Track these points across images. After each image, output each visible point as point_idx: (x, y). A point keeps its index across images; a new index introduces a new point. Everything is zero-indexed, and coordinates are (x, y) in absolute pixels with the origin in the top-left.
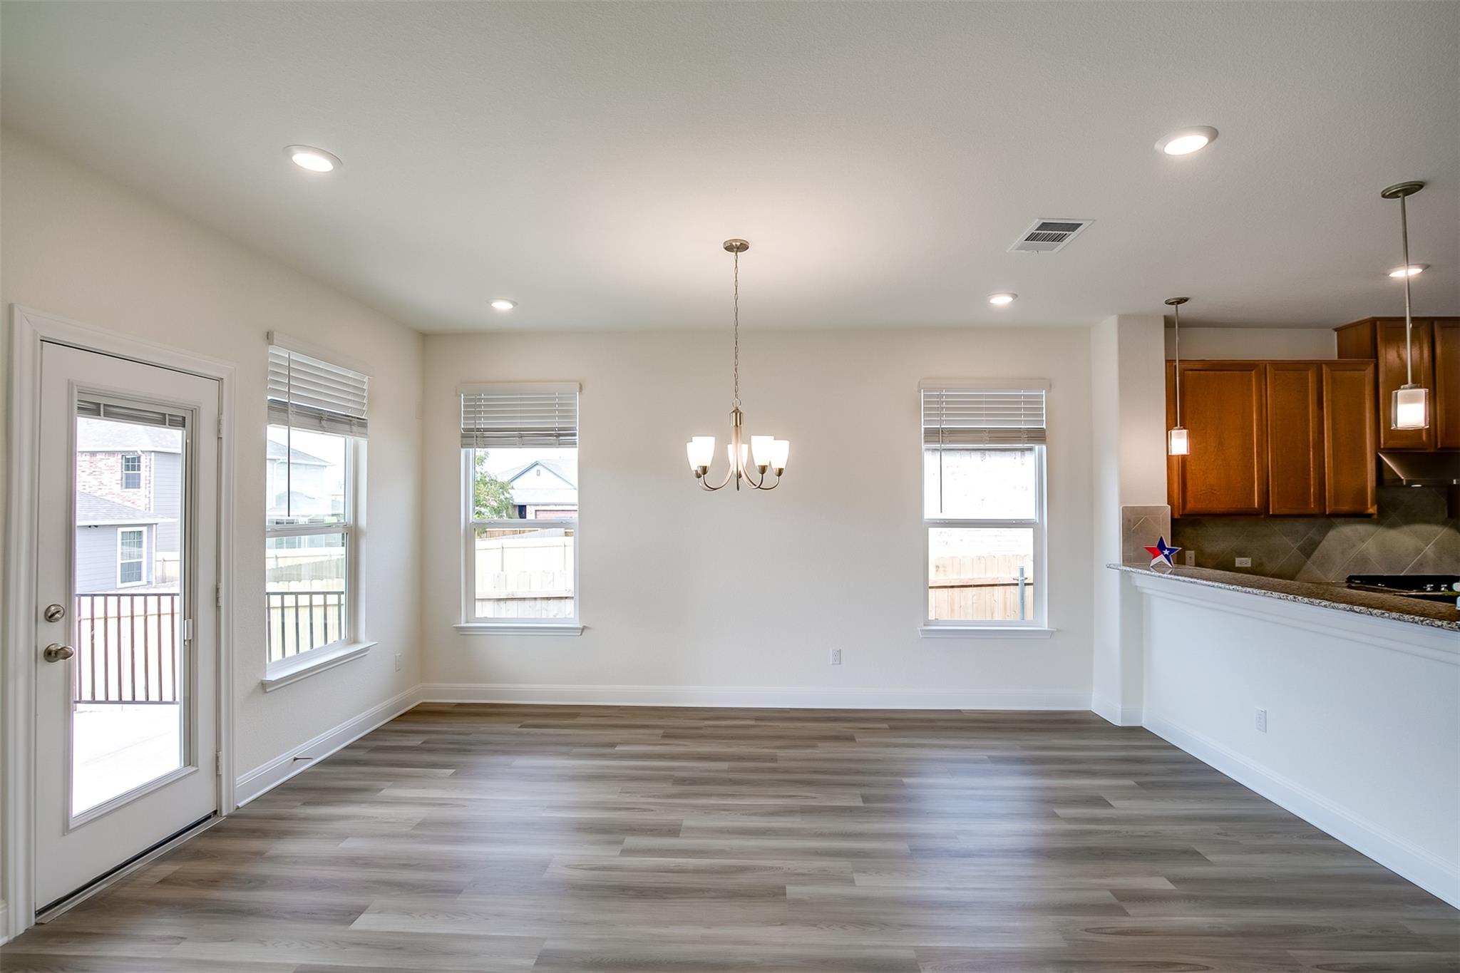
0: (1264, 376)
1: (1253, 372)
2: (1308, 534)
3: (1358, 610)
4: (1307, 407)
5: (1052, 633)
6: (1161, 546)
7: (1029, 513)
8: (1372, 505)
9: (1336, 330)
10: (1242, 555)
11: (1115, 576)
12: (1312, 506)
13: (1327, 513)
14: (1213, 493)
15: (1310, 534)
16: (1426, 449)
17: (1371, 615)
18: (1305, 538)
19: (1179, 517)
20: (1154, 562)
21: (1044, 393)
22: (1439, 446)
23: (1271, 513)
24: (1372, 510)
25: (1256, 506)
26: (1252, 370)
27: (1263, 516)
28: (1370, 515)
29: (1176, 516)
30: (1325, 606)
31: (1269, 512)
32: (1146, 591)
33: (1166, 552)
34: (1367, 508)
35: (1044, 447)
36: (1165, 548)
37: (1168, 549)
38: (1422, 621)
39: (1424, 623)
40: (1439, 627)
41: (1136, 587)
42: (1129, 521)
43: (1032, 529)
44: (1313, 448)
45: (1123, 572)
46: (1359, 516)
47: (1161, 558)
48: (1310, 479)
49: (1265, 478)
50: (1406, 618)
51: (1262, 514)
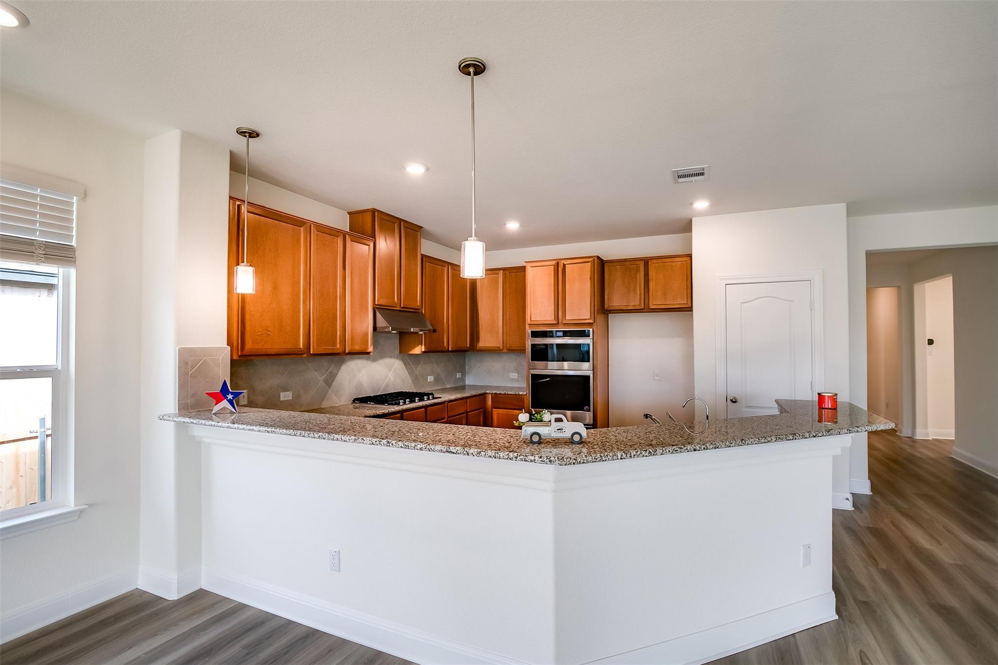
0: (309, 234)
1: (302, 228)
2: (329, 368)
3: (454, 451)
4: (336, 268)
5: (81, 512)
6: (224, 390)
7: (48, 357)
8: (371, 346)
9: (349, 213)
10: (285, 390)
11: (169, 428)
12: (338, 347)
13: (347, 352)
14: (268, 334)
15: (330, 368)
16: (395, 307)
17: (468, 454)
18: (328, 372)
19: (238, 358)
20: (216, 409)
21: (74, 201)
22: (402, 306)
23: (311, 353)
24: (370, 349)
25: (301, 347)
26: (301, 227)
27: (305, 355)
28: (369, 353)
29: (235, 357)
30: (421, 449)
31: (310, 352)
32: (205, 440)
33: (230, 397)
34: (368, 348)
35: (73, 272)
36: (228, 392)
37: (232, 394)
38: (516, 458)
39: (519, 458)
40: (531, 461)
41: (194, 437)
42: (187, 363)
43: (51, 378)
44: (340, 300)
45: (178, 424)
46: (364, 353)
47: (225, 404)
48: (337, 324)
49: (308, 322)
50: (501, 456)
51: (305, 353)
